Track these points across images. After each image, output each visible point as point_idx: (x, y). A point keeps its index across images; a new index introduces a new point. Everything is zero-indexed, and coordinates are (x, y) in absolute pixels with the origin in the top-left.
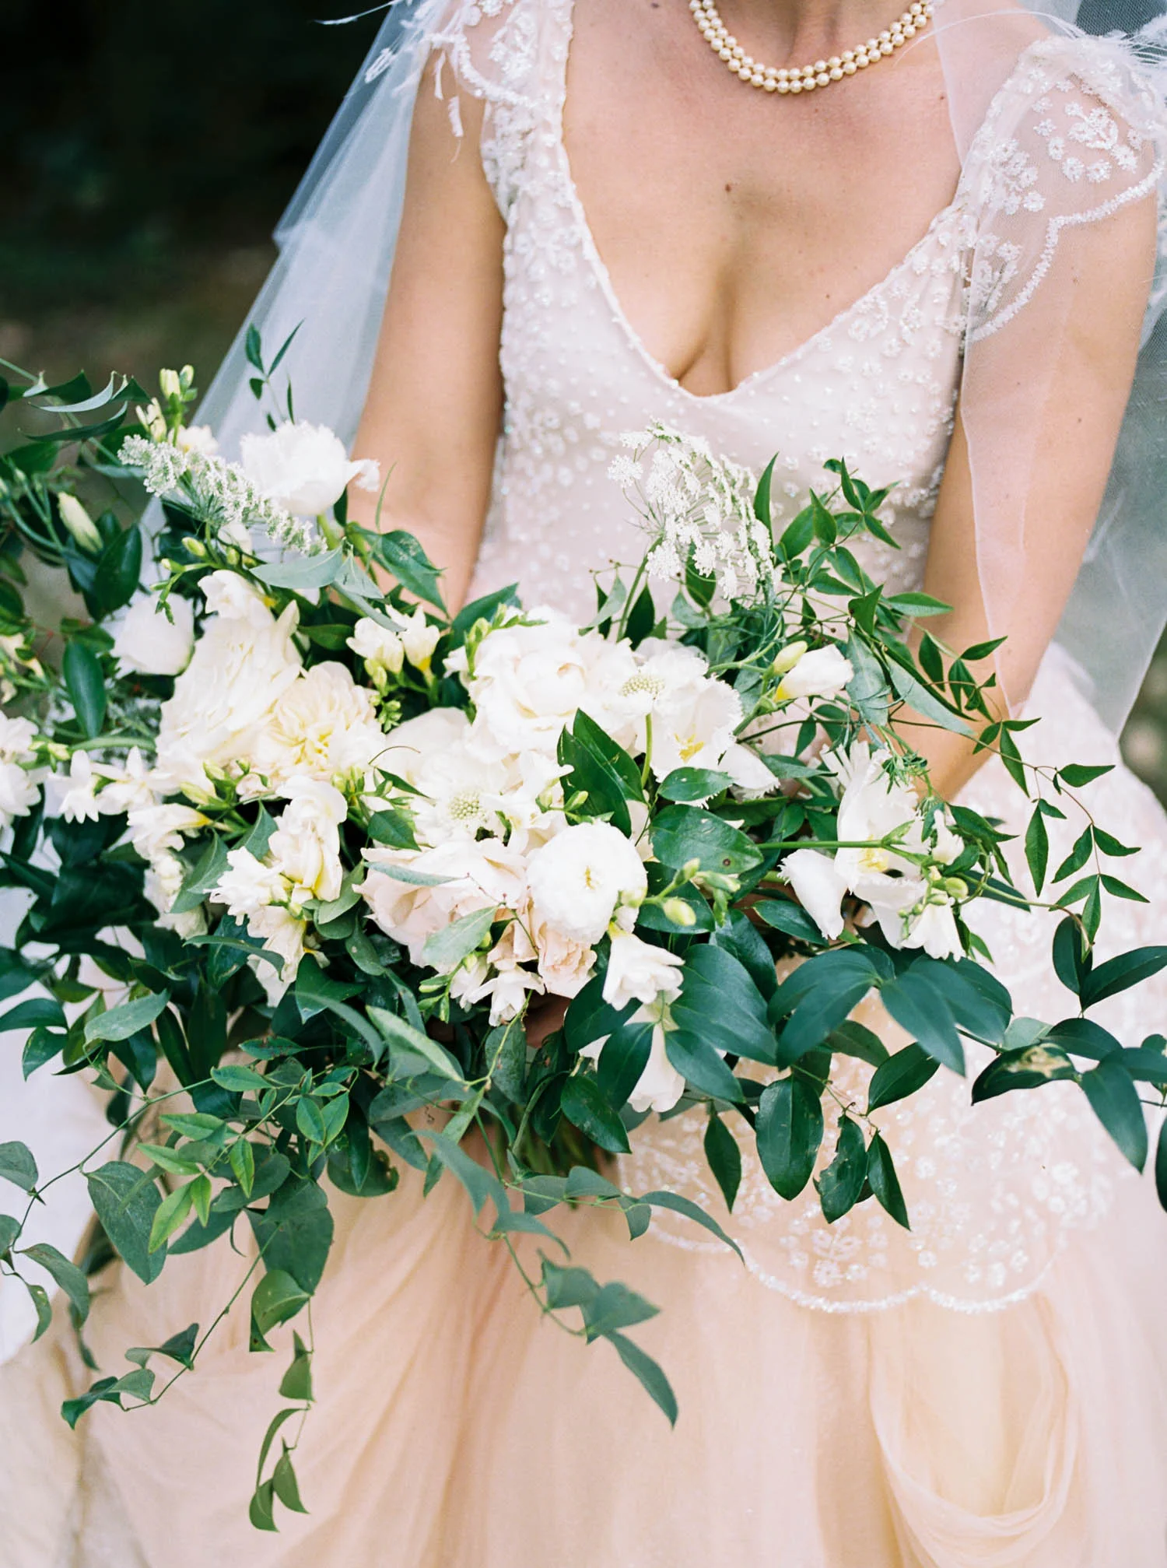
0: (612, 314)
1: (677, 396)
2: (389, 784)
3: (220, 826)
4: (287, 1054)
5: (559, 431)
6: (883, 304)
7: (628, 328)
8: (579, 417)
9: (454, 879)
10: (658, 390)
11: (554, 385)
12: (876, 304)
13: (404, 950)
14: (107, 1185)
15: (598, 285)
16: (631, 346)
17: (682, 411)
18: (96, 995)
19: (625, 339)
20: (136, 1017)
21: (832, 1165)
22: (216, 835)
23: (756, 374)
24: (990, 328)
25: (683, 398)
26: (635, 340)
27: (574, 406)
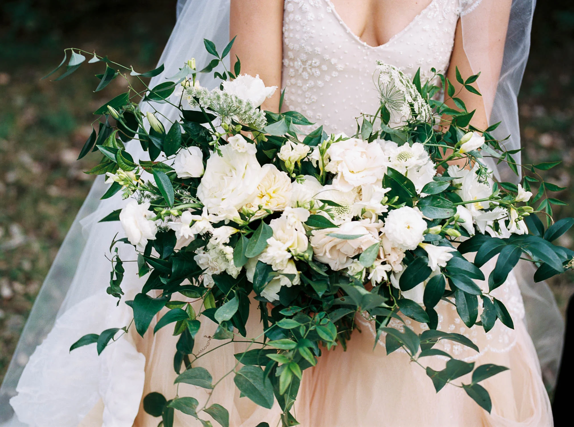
0: (339, 21)
1: (366, 48)
2: (327, 204)
3: (243, 231)
4: (297, 312)
5: (319, 67)
6: (437, 5)
7: (345, 25)
8: (329, 61)
9: (363, 235)
10: (359, 47)
11: (318, 49)
12: (435, 6)
13: (327, 265)
14: (243, 375)
15: (332, 11)
16: (348, 32)
17: (368, 53)
18: (187, 304)
19: (345, 29)
20: (230, 310)
21: (484, 312)
22: (242, 235)
23: (396, 36)
24: (470, 10)
25: (368, 48)
26: (349, 30)
27: (327, 57)
